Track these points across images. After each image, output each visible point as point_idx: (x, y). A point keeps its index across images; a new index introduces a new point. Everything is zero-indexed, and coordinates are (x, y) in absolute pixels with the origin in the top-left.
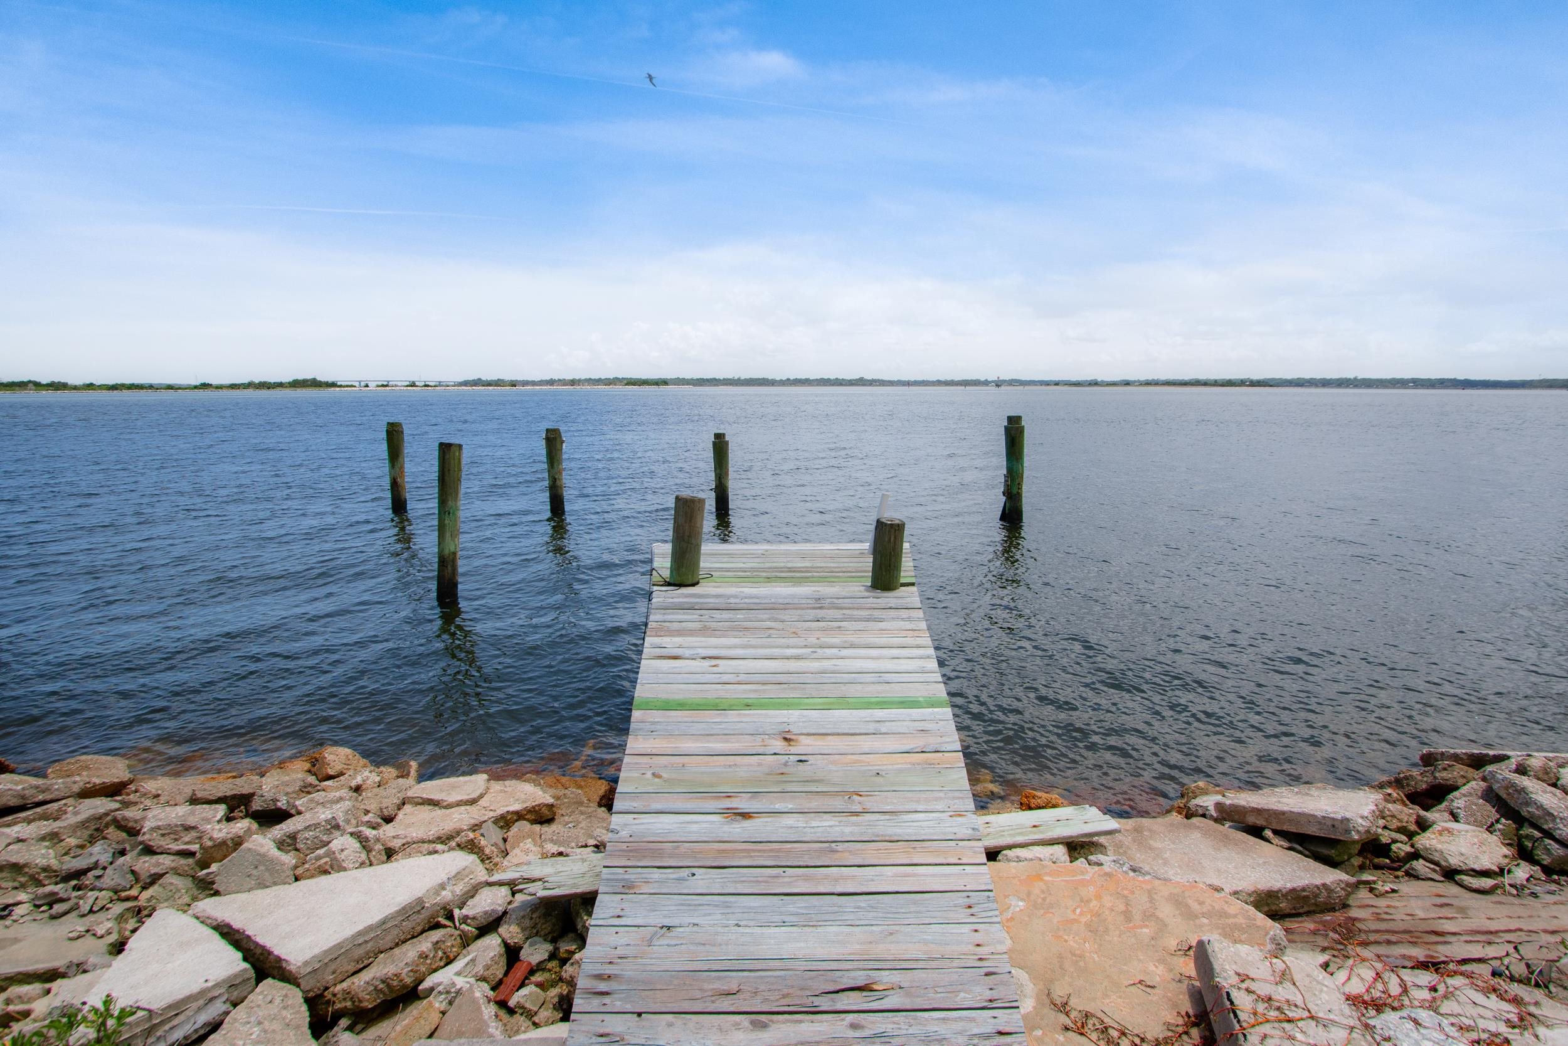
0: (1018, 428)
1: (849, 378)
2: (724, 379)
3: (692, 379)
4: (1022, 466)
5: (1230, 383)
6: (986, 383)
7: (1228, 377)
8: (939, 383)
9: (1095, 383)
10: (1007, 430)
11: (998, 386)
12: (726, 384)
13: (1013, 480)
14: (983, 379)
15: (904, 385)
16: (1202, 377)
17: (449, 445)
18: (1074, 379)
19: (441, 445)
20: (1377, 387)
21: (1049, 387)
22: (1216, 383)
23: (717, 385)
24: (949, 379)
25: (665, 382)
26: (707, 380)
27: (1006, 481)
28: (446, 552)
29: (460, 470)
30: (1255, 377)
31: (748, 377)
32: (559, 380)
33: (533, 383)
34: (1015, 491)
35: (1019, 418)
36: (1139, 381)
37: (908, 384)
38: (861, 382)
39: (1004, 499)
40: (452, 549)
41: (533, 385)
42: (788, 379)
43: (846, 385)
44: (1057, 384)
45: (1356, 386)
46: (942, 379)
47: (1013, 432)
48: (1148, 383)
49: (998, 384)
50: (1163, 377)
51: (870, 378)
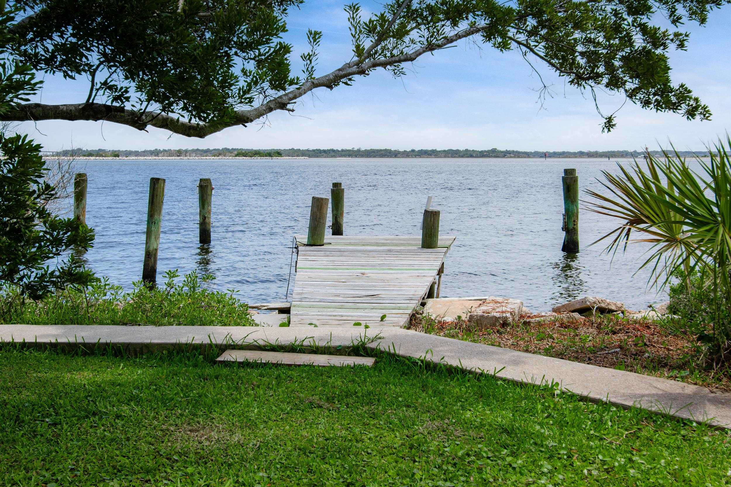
0: (572, 178)
1: (480, 149)
2: (343, 150)
3: (308, 150)
10: (564, 179)
12: (345, 156)
13: (570, 218)
15: (541, 157)
17: (158, 179)
19: (152, 179)
23: (334, 156)
25: (278, 153)
26: (325, 151)
27: (564, 219)
28: (151, 248)
29: (163, 195)
32: (165, 151)
33: (137, 154)
34: (571, 226)
35: (573, 171)
37: (545, 155)
40: (155, 247)
41: (136, 156)
42: (413, 151)
43: (477, 157)
46: (585, 150)
47: (568, 181)
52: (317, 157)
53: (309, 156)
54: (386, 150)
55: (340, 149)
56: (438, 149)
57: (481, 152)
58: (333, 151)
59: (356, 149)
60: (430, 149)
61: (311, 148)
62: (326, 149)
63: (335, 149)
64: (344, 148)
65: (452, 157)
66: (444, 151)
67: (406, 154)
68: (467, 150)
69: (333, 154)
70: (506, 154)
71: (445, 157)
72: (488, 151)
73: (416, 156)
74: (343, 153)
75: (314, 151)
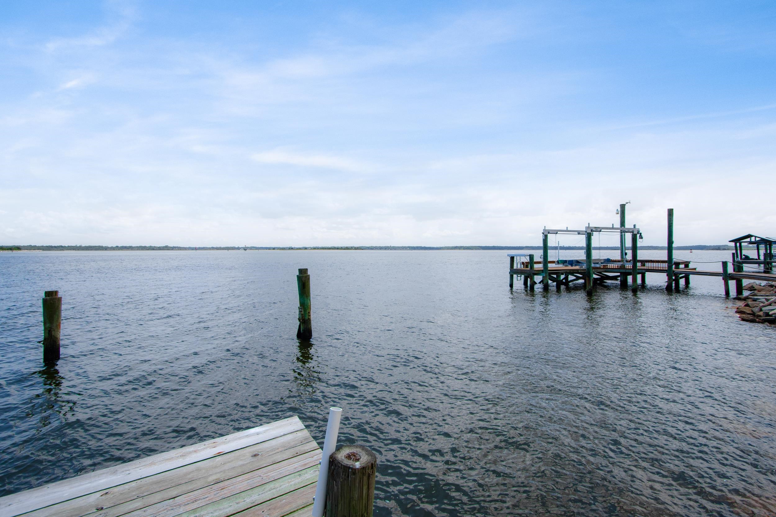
0: (305, 276)
2: (68, 246)
3: (42, 246)
4: (310, 301)
5: (347, 248)
6: (238, 248)
7: (346, 246)
8: (213, 248)
9: (291, 249)
10: (299, 278)
11: (245, 250)
12: (70, 249)
13: (305, 311)
14: (236, 247)
15: (193, 250)
16: (336, 246)
18: (281, 246)
20: (398, 250)
21: (270, 250)
22: (342, 248)
23: (63, 250)
24: (218, 246)
25: (19, 248)
26: (55, 247)
27: (300, 312)
30: (356, 246)
31: (88, 245)
34: (307, 318)
35: (306, 270)
36: (310, 247)
37: (196, 249)
38: (166, 248)
39: (298, 323)
42: (117, 247)
44: (274, 249)
45: (391, 249)
46: (215, 246)
47: (303, 279)
48: (314, 248)
49: (245, 249)
50: (320, 246)
51: (172, 246)
52: (50, 250)
53: (43, 250)
54: (99, 246)
55: (67, 246)
56: (133, 246)
57: (159, 247)
58: (62, 246)
59: (78, 246)
60: (128, 245)
61: (45, 245)
62: (56, 245)
63: (63, 245)
64: (70, 245)
65: (142, 250)
66: (137, 247)
67: (113, 249)
68: (151, 246)
69: (62, 248)
70: (173, 248)
71: (138, 250)
72: (163, 247)
73: (119, 250)
74: (69, 248)
75: (47, 246)
